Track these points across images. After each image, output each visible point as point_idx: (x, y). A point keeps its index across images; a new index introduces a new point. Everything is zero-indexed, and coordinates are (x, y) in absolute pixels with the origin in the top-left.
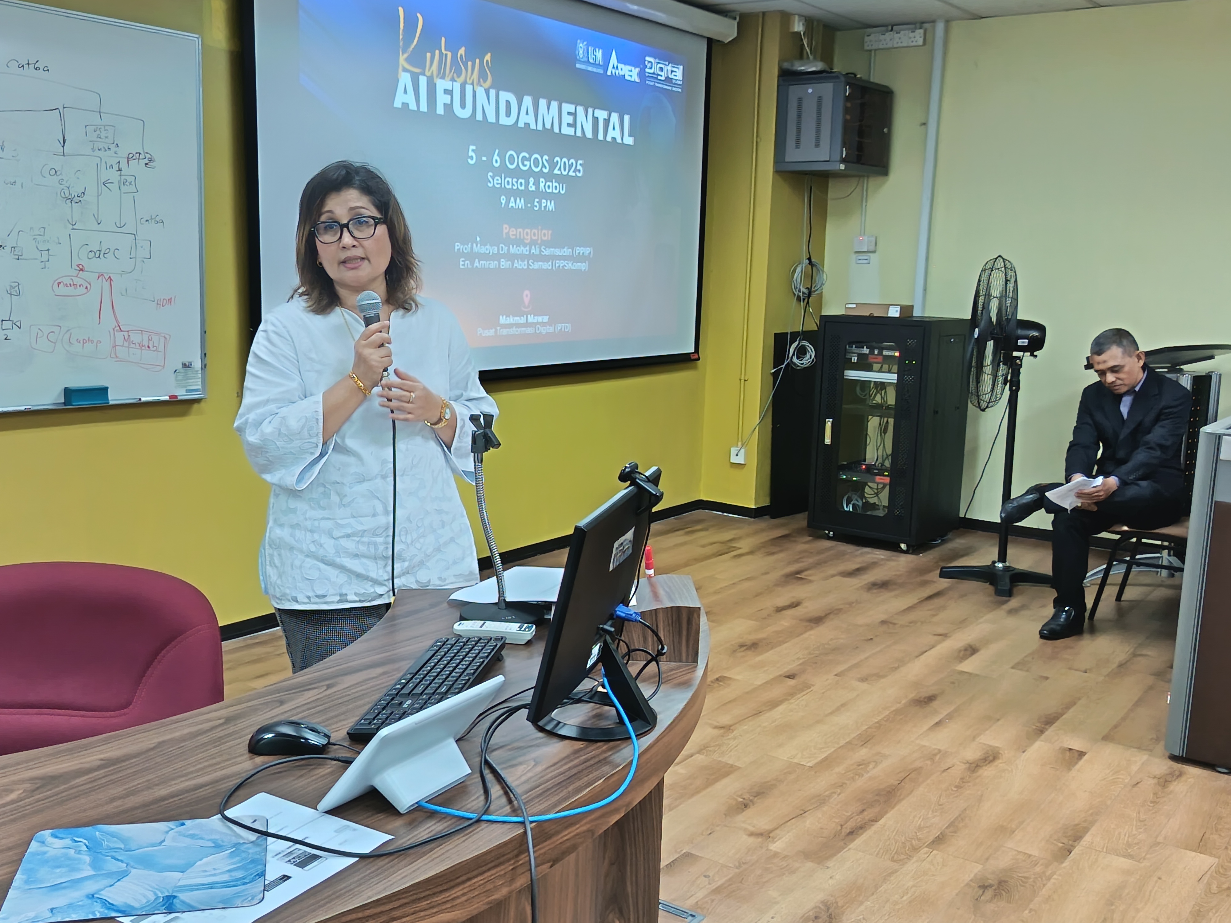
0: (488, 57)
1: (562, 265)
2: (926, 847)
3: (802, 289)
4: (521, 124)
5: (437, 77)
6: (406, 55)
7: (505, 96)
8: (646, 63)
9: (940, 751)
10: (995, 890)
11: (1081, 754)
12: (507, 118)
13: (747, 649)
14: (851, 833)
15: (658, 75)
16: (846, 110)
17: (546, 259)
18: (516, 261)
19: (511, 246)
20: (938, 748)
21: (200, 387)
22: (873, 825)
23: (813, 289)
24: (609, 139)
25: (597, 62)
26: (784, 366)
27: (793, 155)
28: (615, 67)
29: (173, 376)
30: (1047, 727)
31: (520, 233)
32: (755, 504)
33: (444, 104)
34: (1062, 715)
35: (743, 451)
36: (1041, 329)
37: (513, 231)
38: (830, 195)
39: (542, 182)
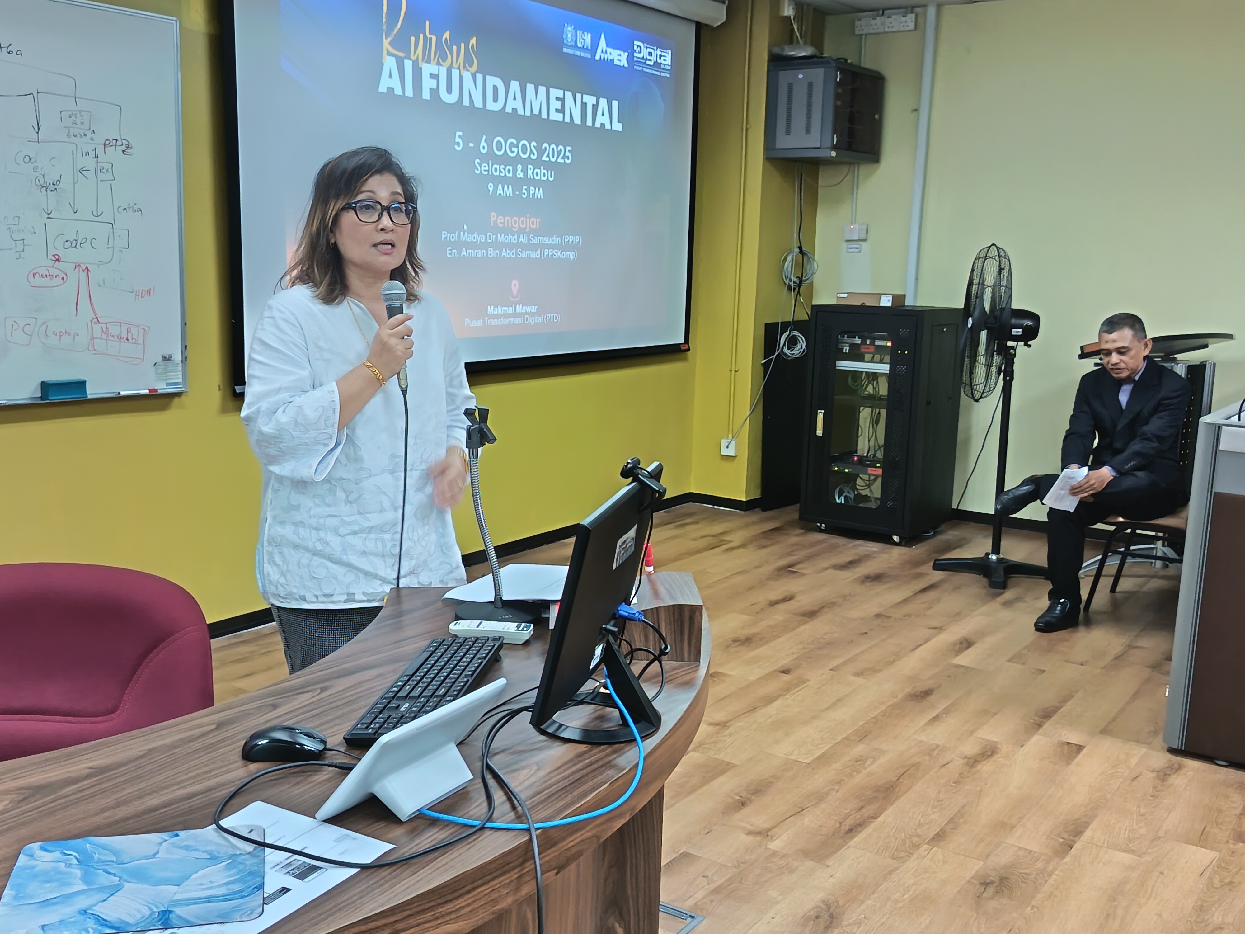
0: (473, 41)
1: (550, 254)
2: (926, 844)
3: (793, 279)
4: (509, 110)
5: (423, 60)
6: (389, 39)
7: (493, 81)
8: (635, 47)
9: (938, 746)
10: (997, 886)
11: (1080, 748)
12: (494, 104)
13: (740, 645)
14: (850, 830)
15: (647, 59)
16: (837, 96)
17: (534, 247)
18: (504, 250)
19: (499, 235)
20: (936, 743)
21: (180, 380)
22: (872, 822)
23: (804, 279)
24: (597, 125)
25: (585, 47)
26: (774, 356)
27: (784, 142)
28: (604, 51)
29: (153, 369)
30: (1045, 721)
31: (508, 221)
32: (746, 497)
33: (430, 89)
34: (1058, 708)
35: (733, 442)
36: (1035, 318)
37: (501, 219)
38: (820, 182)
39: (530, 169)
